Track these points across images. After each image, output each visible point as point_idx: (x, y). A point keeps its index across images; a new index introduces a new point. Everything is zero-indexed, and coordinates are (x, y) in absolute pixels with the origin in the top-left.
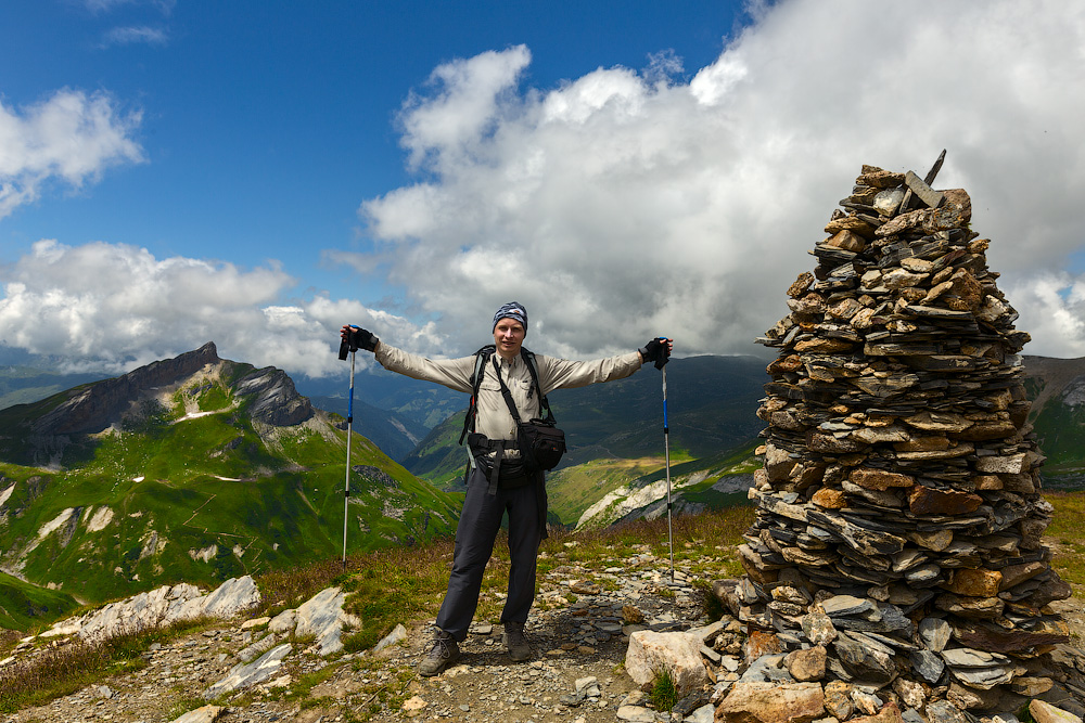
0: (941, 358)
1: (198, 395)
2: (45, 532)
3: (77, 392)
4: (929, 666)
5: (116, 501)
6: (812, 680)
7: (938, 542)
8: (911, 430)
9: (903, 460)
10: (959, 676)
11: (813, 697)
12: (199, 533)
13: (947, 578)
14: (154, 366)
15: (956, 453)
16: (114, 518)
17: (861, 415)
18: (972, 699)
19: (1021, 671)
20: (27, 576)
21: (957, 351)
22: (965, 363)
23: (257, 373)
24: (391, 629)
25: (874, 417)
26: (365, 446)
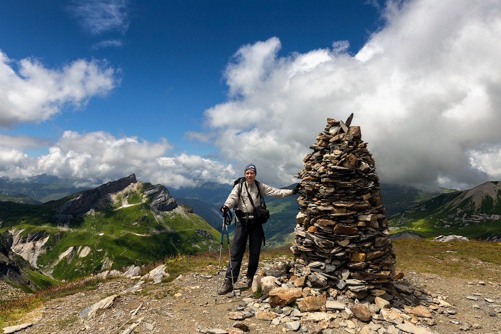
0: (342, 183)
1: (127, 197)
2: (61, 257)
3: (76, 195)
4: (341, 284)
5: (91, 244)
6: (299, 287)
7: (344, 243)
8: (335, 206)
9: (332, 216)
10: (350, 287)
11: (299, 292)
12: (127, 259)
13: (348, 256)
14: (109, 184)
15: (348, 214)
16: (91, 252)
17: (319, 201)
18: (353, 295)
19: (372, 287)
20: (54, 277)
21: (349, 180)
22: (350, 185)
23: (153, 187)
24: (178, 276)
25: (323, 202)
26: (200, 221)
